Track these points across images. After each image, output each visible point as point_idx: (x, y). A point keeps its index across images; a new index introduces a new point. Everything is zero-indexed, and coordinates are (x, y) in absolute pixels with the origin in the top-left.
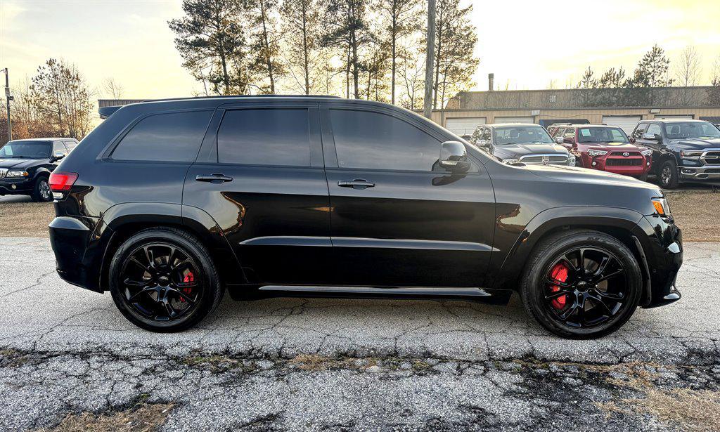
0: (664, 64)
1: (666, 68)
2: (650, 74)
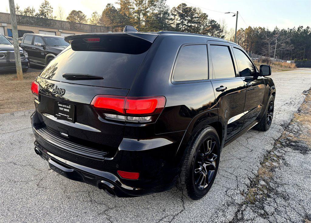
0: (51, 9)
1: (52, 11)
2: (46, 12)
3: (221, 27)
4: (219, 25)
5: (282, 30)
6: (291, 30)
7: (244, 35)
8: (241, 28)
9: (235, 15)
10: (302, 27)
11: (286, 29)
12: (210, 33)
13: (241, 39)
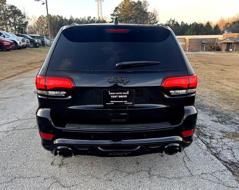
3: (22, 12)
4: (20, 11)
5: (76, 19)
6: (82, 19)
7: (45, 21)
8: (42, 15)
9: (44, 4)
10: (90, 17)
11: (79, 18)
12: (12, 18)
13: (43, 25)
